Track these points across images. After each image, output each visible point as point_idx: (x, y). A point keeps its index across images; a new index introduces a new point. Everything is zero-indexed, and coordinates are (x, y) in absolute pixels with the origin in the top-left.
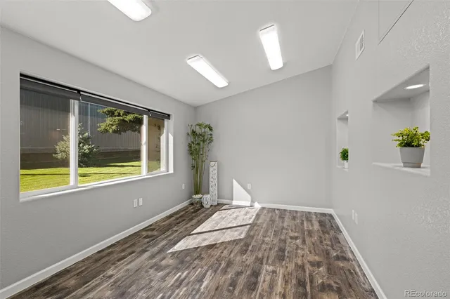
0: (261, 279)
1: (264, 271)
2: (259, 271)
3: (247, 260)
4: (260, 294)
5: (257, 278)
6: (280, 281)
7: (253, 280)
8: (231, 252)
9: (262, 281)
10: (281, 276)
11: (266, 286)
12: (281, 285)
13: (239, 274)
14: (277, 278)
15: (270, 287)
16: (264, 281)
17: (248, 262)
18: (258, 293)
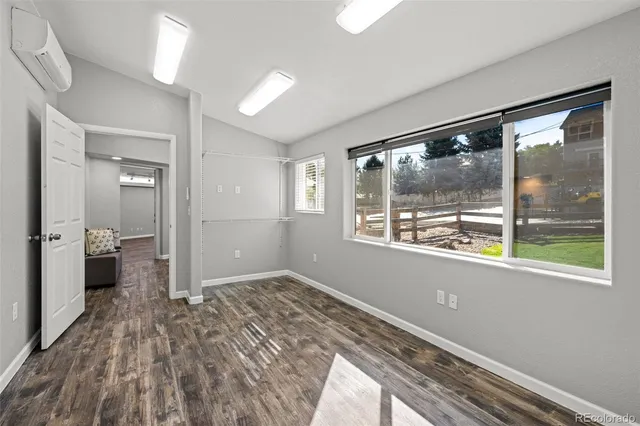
0: (179, 395)
1: (181, 408)
2: (189, 405)
3: (224, 411)
4: (172, 378)
5: (186, 393)
6: (148, 409)
7: (191, 388)
8: (268, 410)
9: (177, 393)
10: (148, 417)
11: (168, 390)
12: (144, 402)
13: (216, 384)
14: (155, 410)
15: (163, 392)
16: (173, 394)
17: (218, 408)
18: (175, 378)
